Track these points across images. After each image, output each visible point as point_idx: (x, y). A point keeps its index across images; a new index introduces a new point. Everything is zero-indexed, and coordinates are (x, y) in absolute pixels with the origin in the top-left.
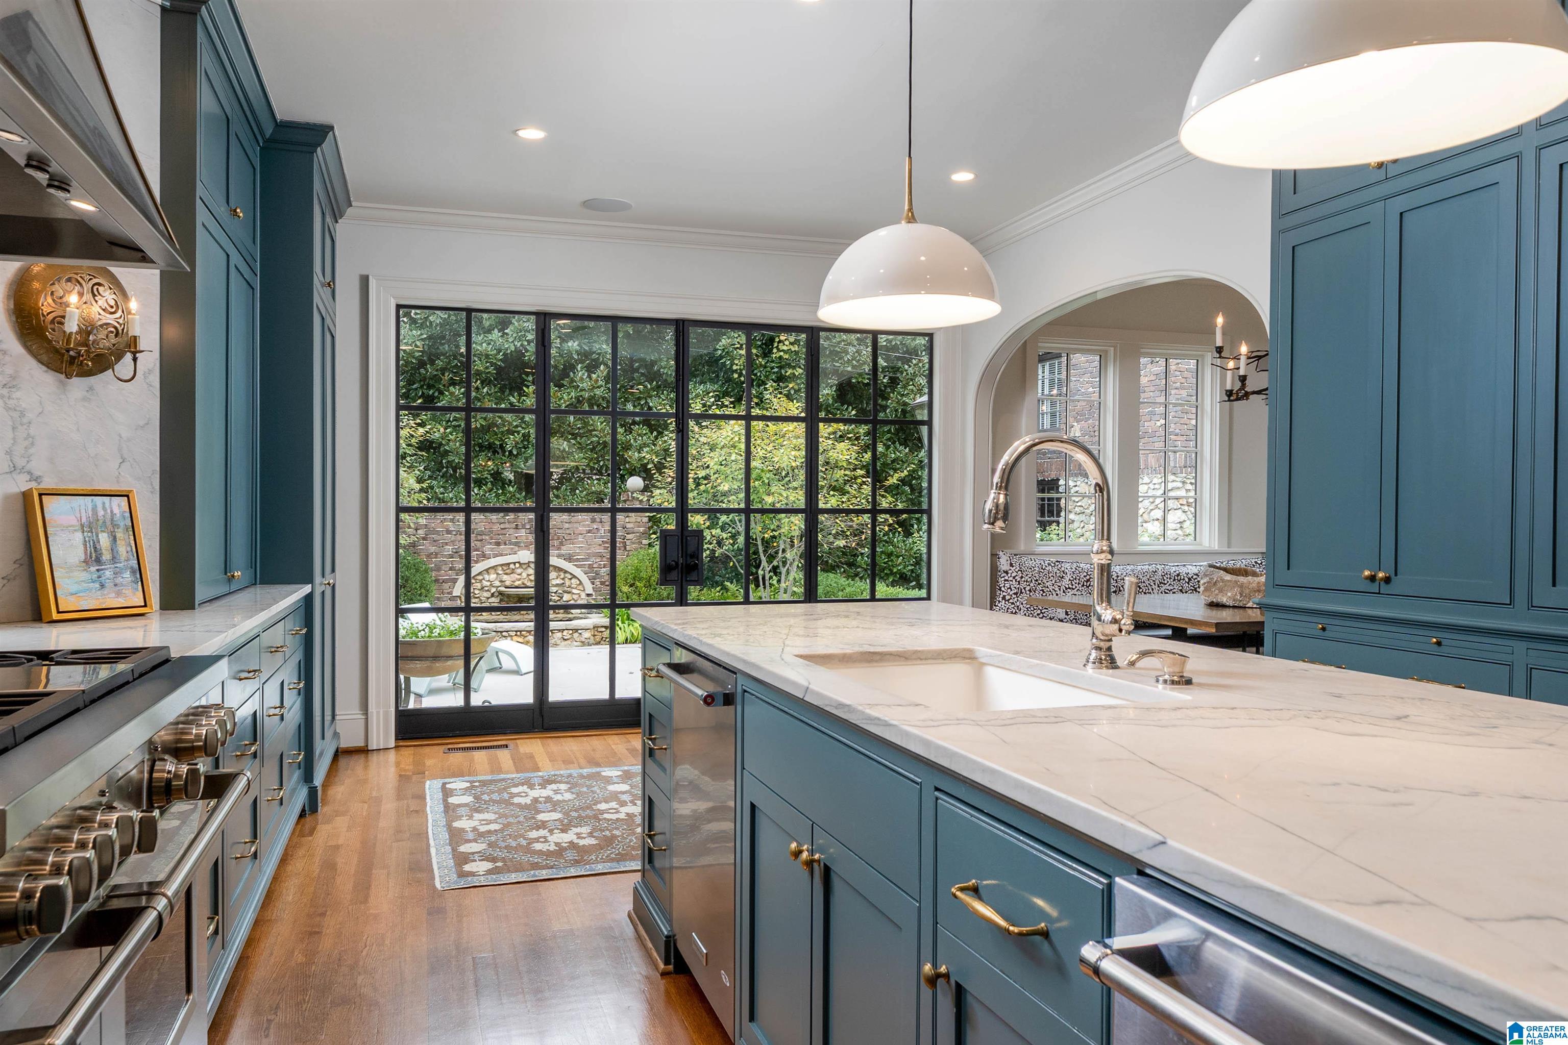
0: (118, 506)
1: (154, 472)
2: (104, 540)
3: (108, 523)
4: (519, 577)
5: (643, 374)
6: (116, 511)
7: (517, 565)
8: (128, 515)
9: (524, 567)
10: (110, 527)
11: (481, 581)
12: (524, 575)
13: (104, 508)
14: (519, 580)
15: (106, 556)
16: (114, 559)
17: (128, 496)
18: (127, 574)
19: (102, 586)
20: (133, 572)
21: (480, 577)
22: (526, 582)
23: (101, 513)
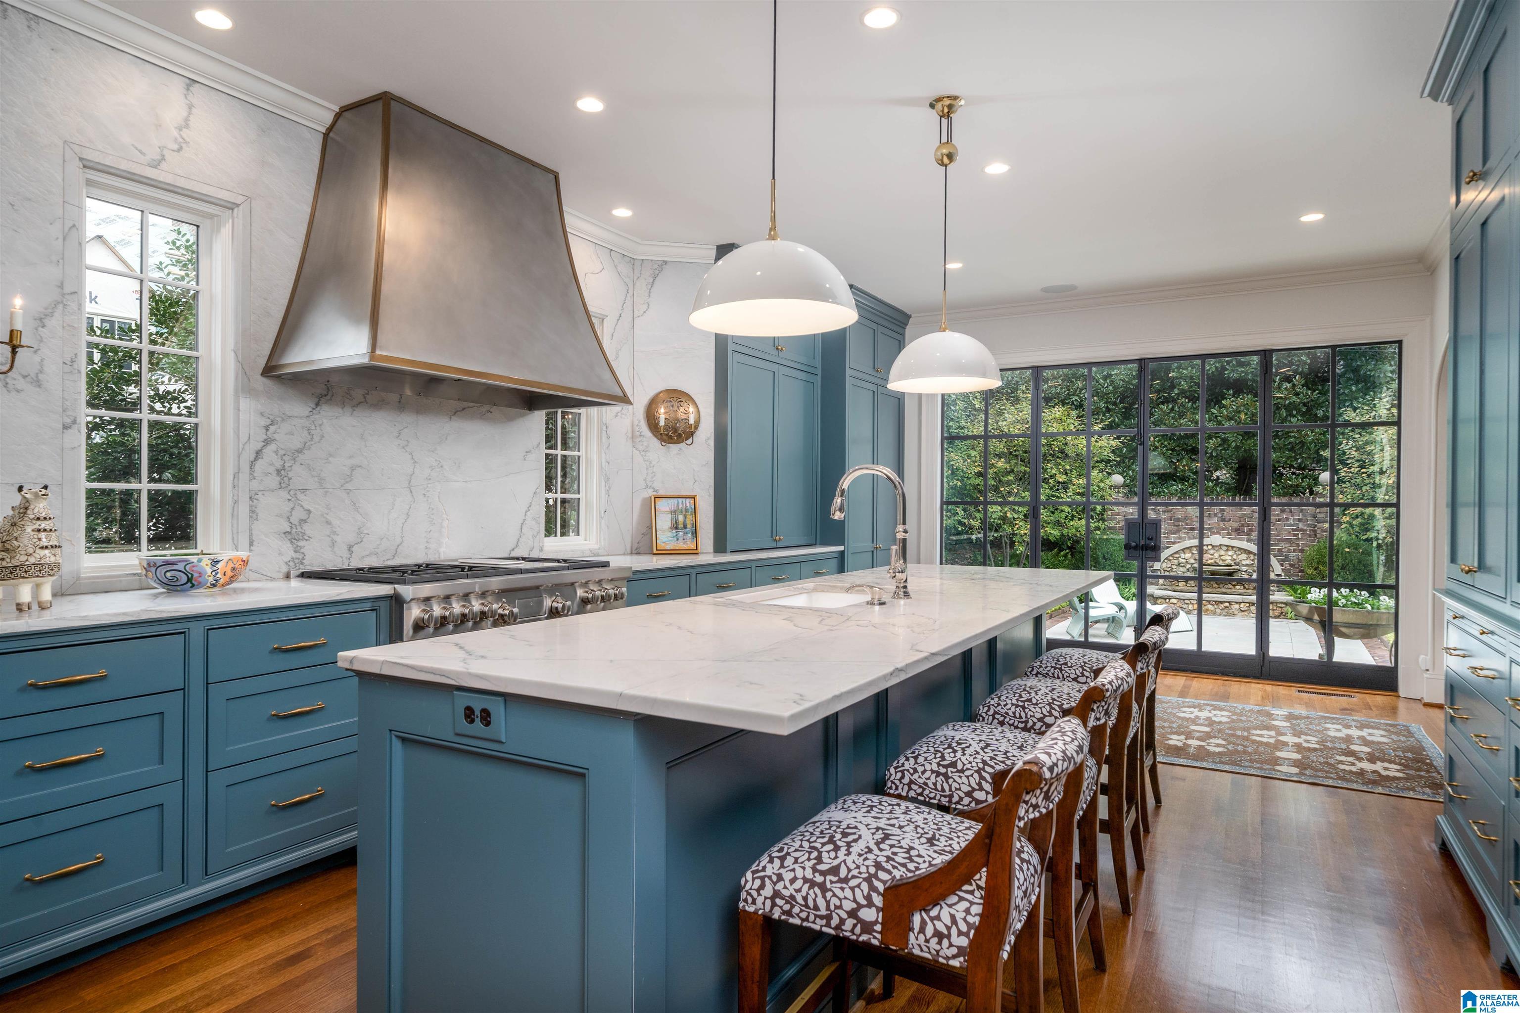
0: (689, 503)
1: (710, 486)
2: (681, 518)
3: (684, 510)
4: (1211, 557)
5: (1349, 379)
6: (688, 505)
7: (1210, 547)
8: (693, 507)
9: (1216, 549)
10: (684, 513)
11: (1178, 558)
12: (1216, 555)
13: (682, 503)
14: (1212, 559)
15: (681, 526)
16: (685, 527)
17: (694, 498)
18: (690, 534)
19: (678, 539)
20: (692, 533)
21: (1177, 556)
22: (1218, 561)
23: (681, 506)
